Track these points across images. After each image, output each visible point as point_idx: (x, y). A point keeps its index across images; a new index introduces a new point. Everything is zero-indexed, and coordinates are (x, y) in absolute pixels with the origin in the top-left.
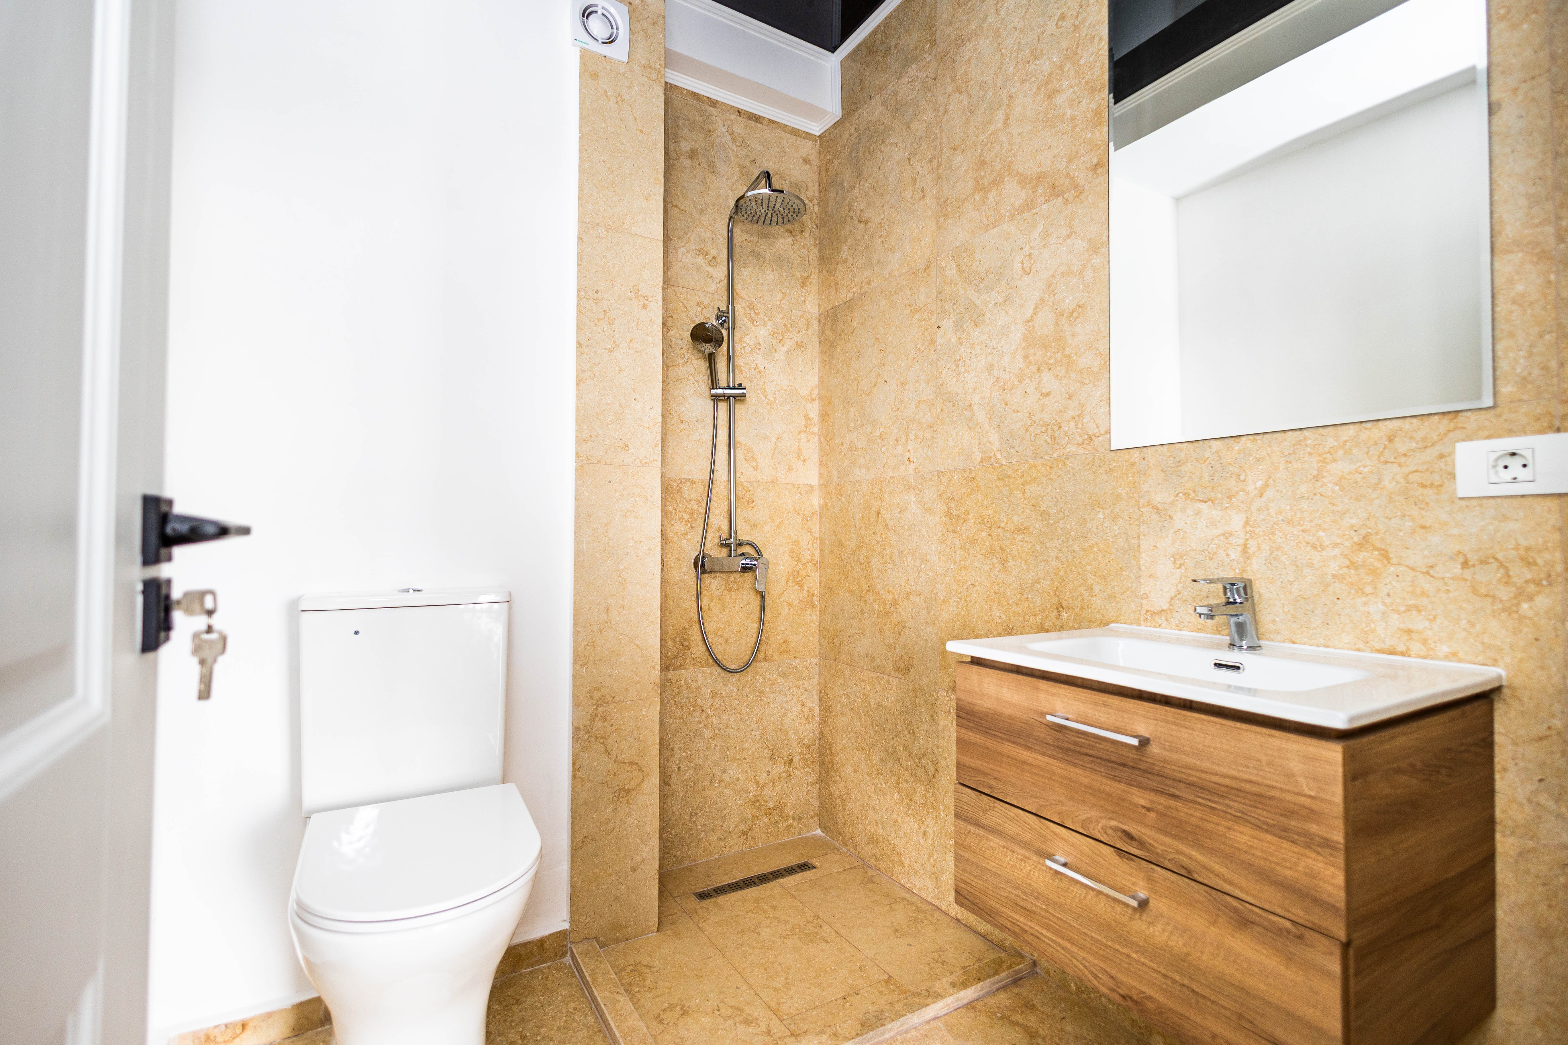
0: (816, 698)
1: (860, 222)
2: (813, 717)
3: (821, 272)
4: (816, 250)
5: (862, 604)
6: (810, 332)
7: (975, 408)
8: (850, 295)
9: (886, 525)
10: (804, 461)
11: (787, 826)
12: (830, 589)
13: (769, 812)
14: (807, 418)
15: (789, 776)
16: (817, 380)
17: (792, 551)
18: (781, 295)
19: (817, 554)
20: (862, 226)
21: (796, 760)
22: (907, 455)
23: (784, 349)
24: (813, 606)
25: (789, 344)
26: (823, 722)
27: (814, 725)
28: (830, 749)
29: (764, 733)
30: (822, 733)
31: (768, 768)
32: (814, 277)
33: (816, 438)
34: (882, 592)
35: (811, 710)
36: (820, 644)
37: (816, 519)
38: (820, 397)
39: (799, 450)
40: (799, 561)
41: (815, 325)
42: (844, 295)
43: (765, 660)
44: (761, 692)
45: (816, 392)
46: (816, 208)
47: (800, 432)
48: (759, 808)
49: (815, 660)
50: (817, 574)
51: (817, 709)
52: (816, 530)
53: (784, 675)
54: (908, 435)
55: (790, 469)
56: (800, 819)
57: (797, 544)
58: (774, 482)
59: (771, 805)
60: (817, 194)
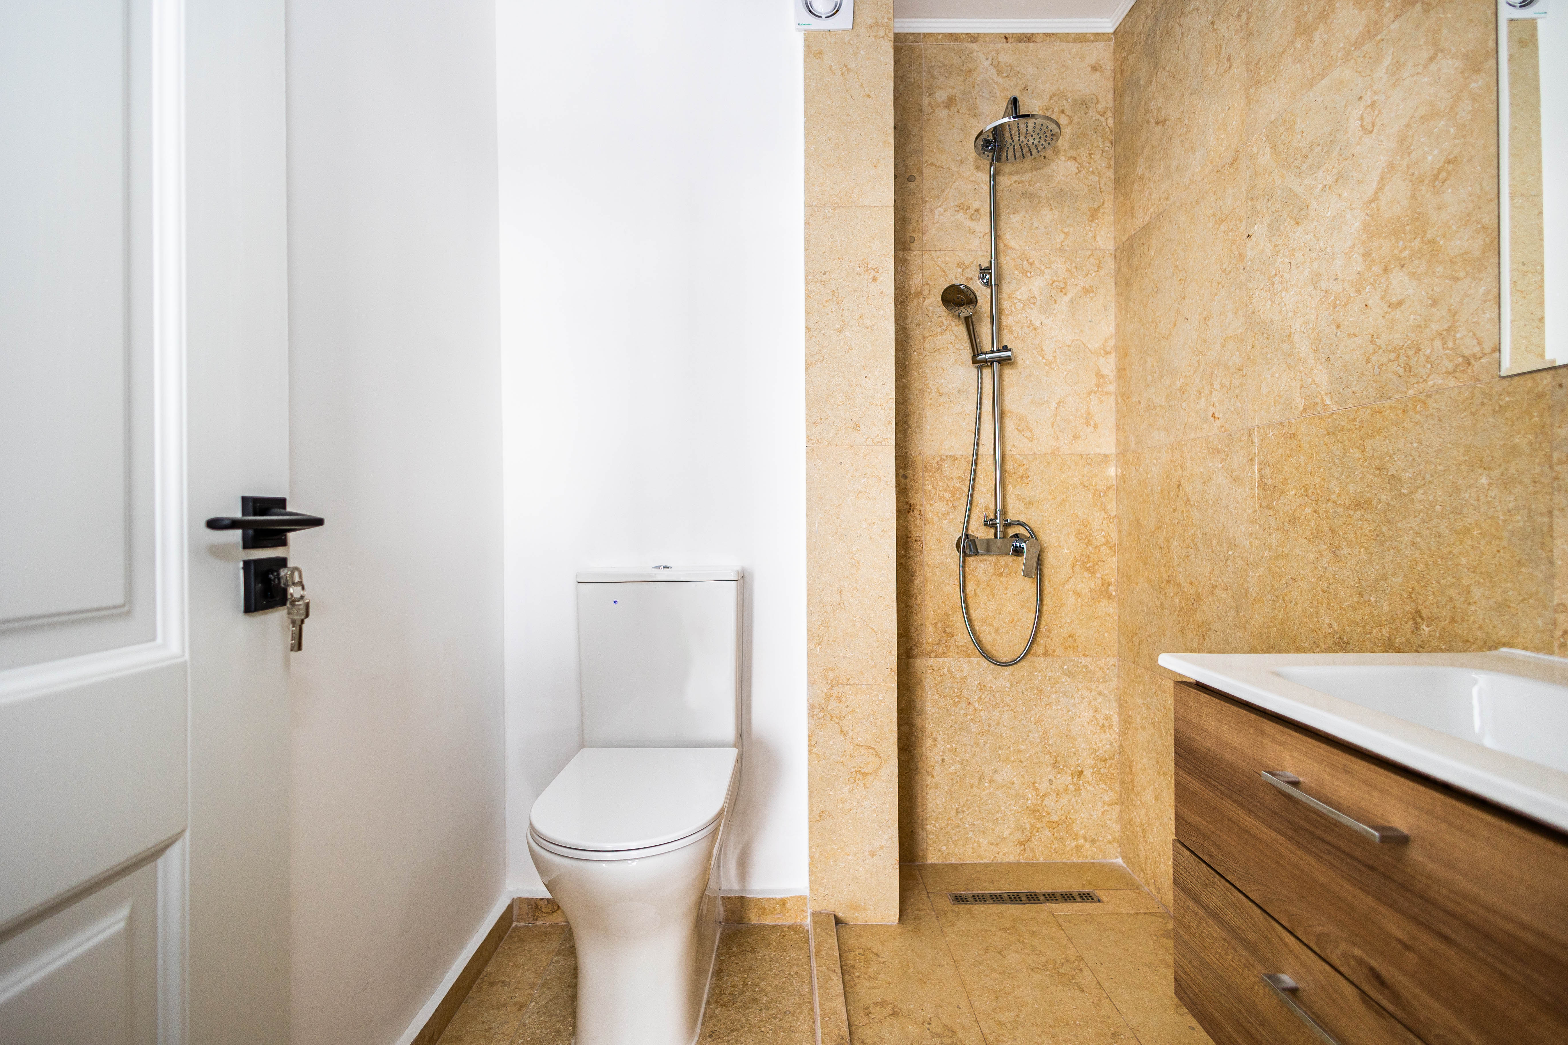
0: (1115, 704)
1: (1157, 123)
2: (1110, 726)
3: (1116, 198)
4: (1110, 173)
5: (1162, 597)
6: (1102, 273)
7: (1296, 337)
8: (1147, 218)
9: (1188, 500)
10: (1096, 426)
11: (1077, 846)
12: (1128, 578)
13: (1052, 825)
14: (1099, 375)
15: (1078, 790)
16: (1112, 329)
17: (1079, 532)
18: (1062, 236)
19: (1114, 535)
20: (1159, 128)
21: (1088, 773)
22: (1212, 410)
23: (1067, 299)
24: (1109, 597)
25: (1072, 292)
26: (1123, 734)
27: (1113, 735)
28: (1130, 767)
29: (1045, 736)
30: (1121, 746)
31: (1051, 777)
32: (1109, 205)
33: (1112, 399)
34: (1184, 584)
35: (1107, 718)
36: (1119, 642)
37: (1112, 494)
38: (1117, 348)
39: (1088, 414)
40: (1089, 543)
41: (1110, 264)
42: (1141, 219)
43: (1046, 654)
44: (1040, 691)
45: (1112, 343)
46: (1111, 122)
47: (1089, 394)
48: (1039, 819)
49: (1112, 661)
50: (1115, 559)
51: (1115, 718)
52: (1112, 507)
53: (1070, 674)
54: (1212, 385)
55: (1076, 437)
56: (1093, 841)
57: (1086, 524)
58: (1056, 453)
59: (1055, 818)
60: (1111, 104)
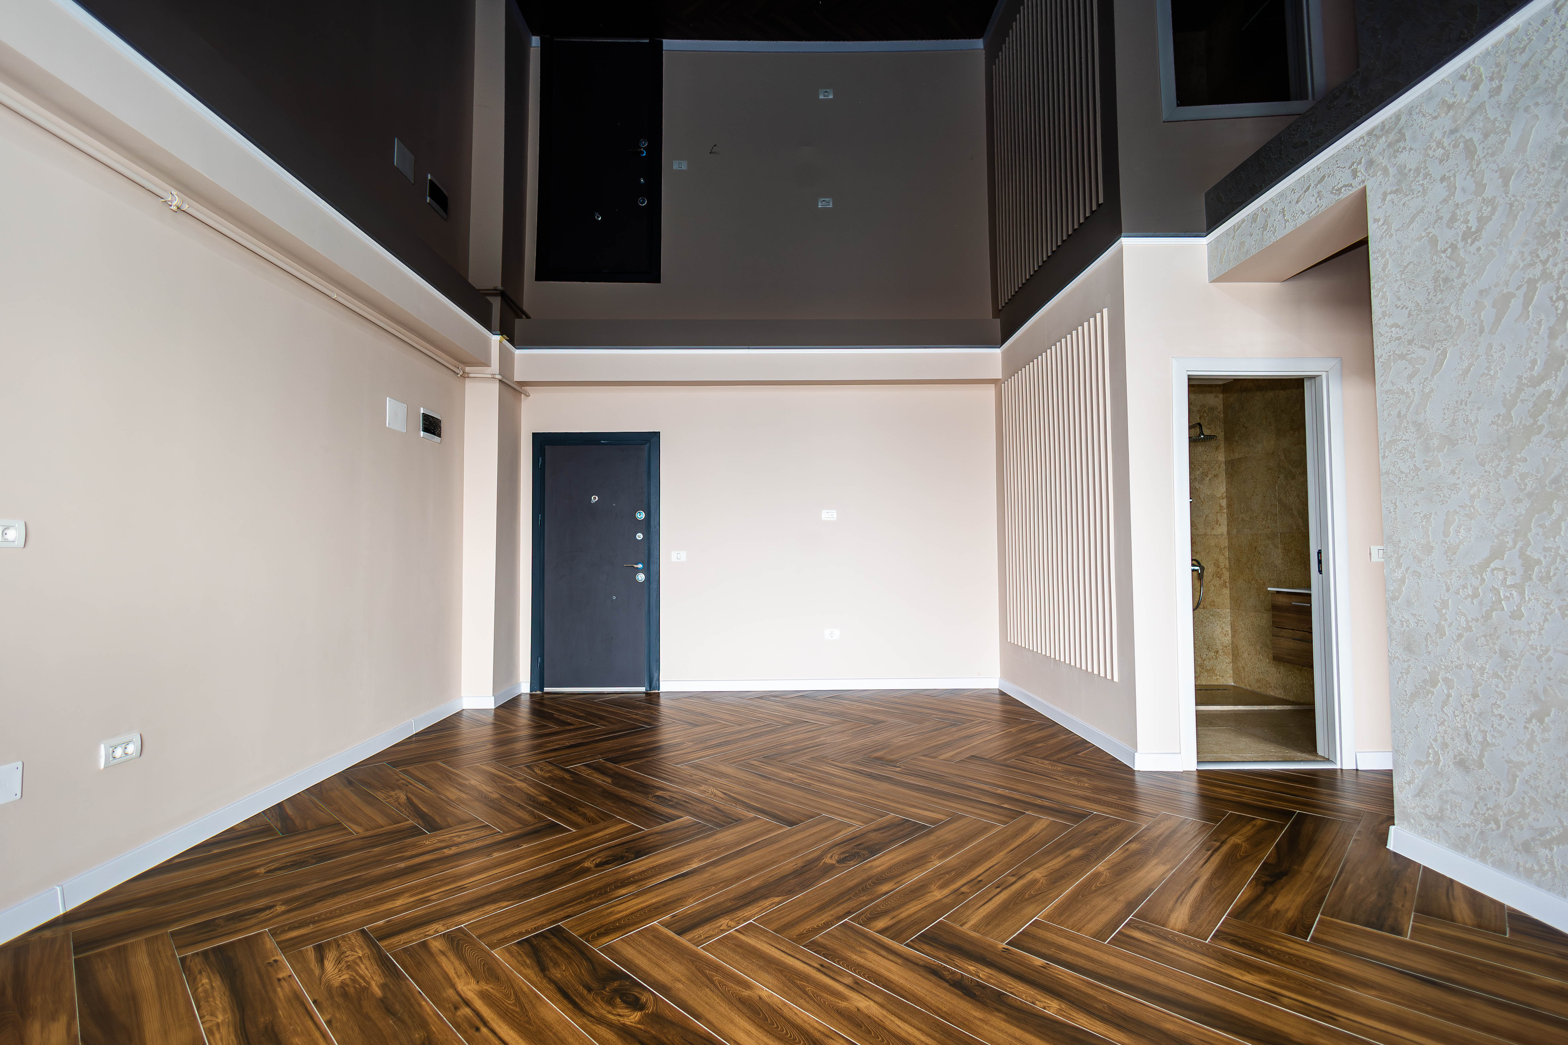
0: (1229, 626)
1: (1243, 427)
2: (1228, 635)
3: (1225, 443)
4: (1223, 433)
5: (1250, 585)
6: (1220, 469)
7: (1293, 509)
8: (1240, 457)
9: (1259, 553)
10: (1220, 525)
11: (1217, 679)
12: (1235, 580)
13: (1207, 671)
14: (1221, 506)
15: (1217, 658)
16: (1225, 489)
17: (1215, 563)
18: (1206, 456)
19: (1228, 564)
20: (1244, 429)
21: (1220, 651)
22: (1268, 525)
23: (1208, 479)
24: (1226, 587)
25: (1210, 476)
26: (1233, 637)
27: (1229, 638)
28: (1237, 648)
29: (1204, 638)
30: (1232, 641)
31: (1207, 653)
32: (1222, 445)
33: (1226, 515)
34: (1259, 580)
35: (1227, 631)
36: (1231, 603)
37: (1227, 549)
38: (1227, 497)
39: (1217, 520)
40: (1218, 567)
41: (1223, 466)
42: (1237, 456)
43: (1204, 608)
44: (1202, 621)
45: (1225, 494)
46: (1222, 415)
47: (1217, 513)
48: (1203, 669)
49: (1229, 610)
50: (1228, 573)
51: (1230, 632)
52: (1227, 554)
53: (1212, 615)
54: (1267, 517)
55: (1213, 529)
56: (1223, 677)
57: (1217, 560)
58: (1205, 535)
59: (1209, 668)
60: (1222, 409)
